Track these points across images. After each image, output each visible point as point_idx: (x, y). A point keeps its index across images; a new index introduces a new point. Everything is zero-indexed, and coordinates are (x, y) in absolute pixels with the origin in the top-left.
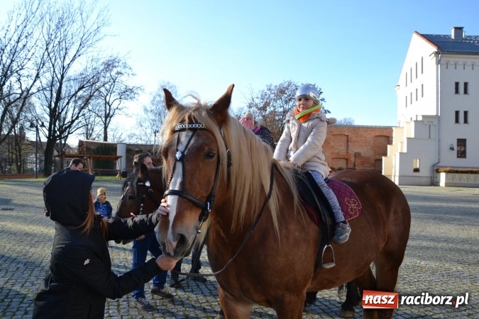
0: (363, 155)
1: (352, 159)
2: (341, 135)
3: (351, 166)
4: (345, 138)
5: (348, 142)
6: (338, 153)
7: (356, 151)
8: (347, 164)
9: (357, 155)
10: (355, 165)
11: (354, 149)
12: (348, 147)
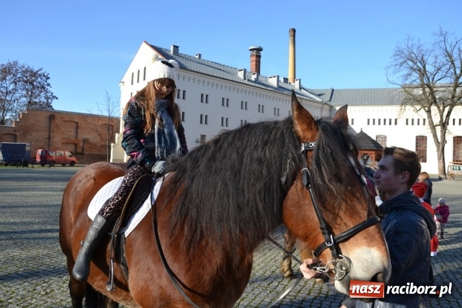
0: (90, 141)
1: (81, 144)
2: (71, 121)
3: (79, 150)
4: (74, 125)
5: (77, 128)
6: (68, 139)
7: (85, 137)
8: (76, 148)
9: (85, 141)
10: (83, 150)
11: (83, 135)
12: (77, 133)
